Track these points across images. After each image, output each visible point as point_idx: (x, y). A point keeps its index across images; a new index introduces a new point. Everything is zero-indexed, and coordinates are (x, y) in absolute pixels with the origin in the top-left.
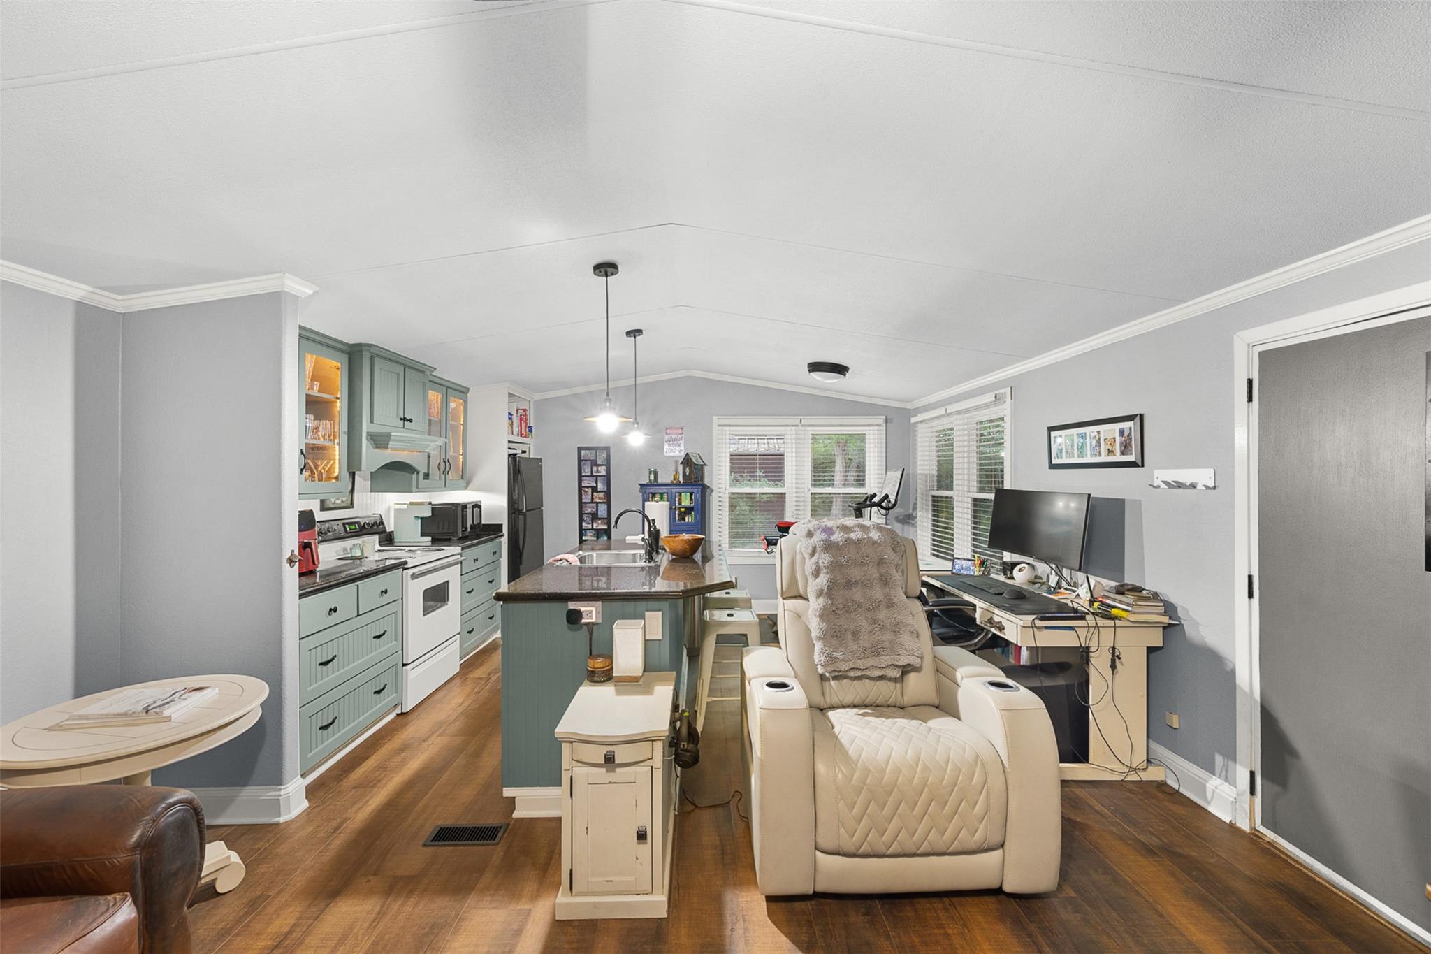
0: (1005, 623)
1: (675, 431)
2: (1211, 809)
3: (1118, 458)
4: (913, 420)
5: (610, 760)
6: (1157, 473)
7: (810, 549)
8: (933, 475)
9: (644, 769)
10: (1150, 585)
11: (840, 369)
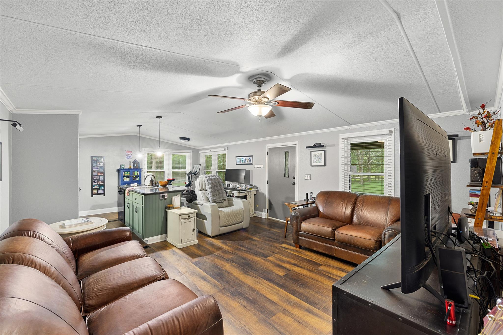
0: (234, 193)
1: (129, 152)
2: (263, 217)
3: (249, 163)
4: (200, 152)
5: (189, 217)
6: (255, 165)
7: (207, 180)
8: (204, 166)
9: (193, 219)
10: (254, 185)
11: (188, 139)
